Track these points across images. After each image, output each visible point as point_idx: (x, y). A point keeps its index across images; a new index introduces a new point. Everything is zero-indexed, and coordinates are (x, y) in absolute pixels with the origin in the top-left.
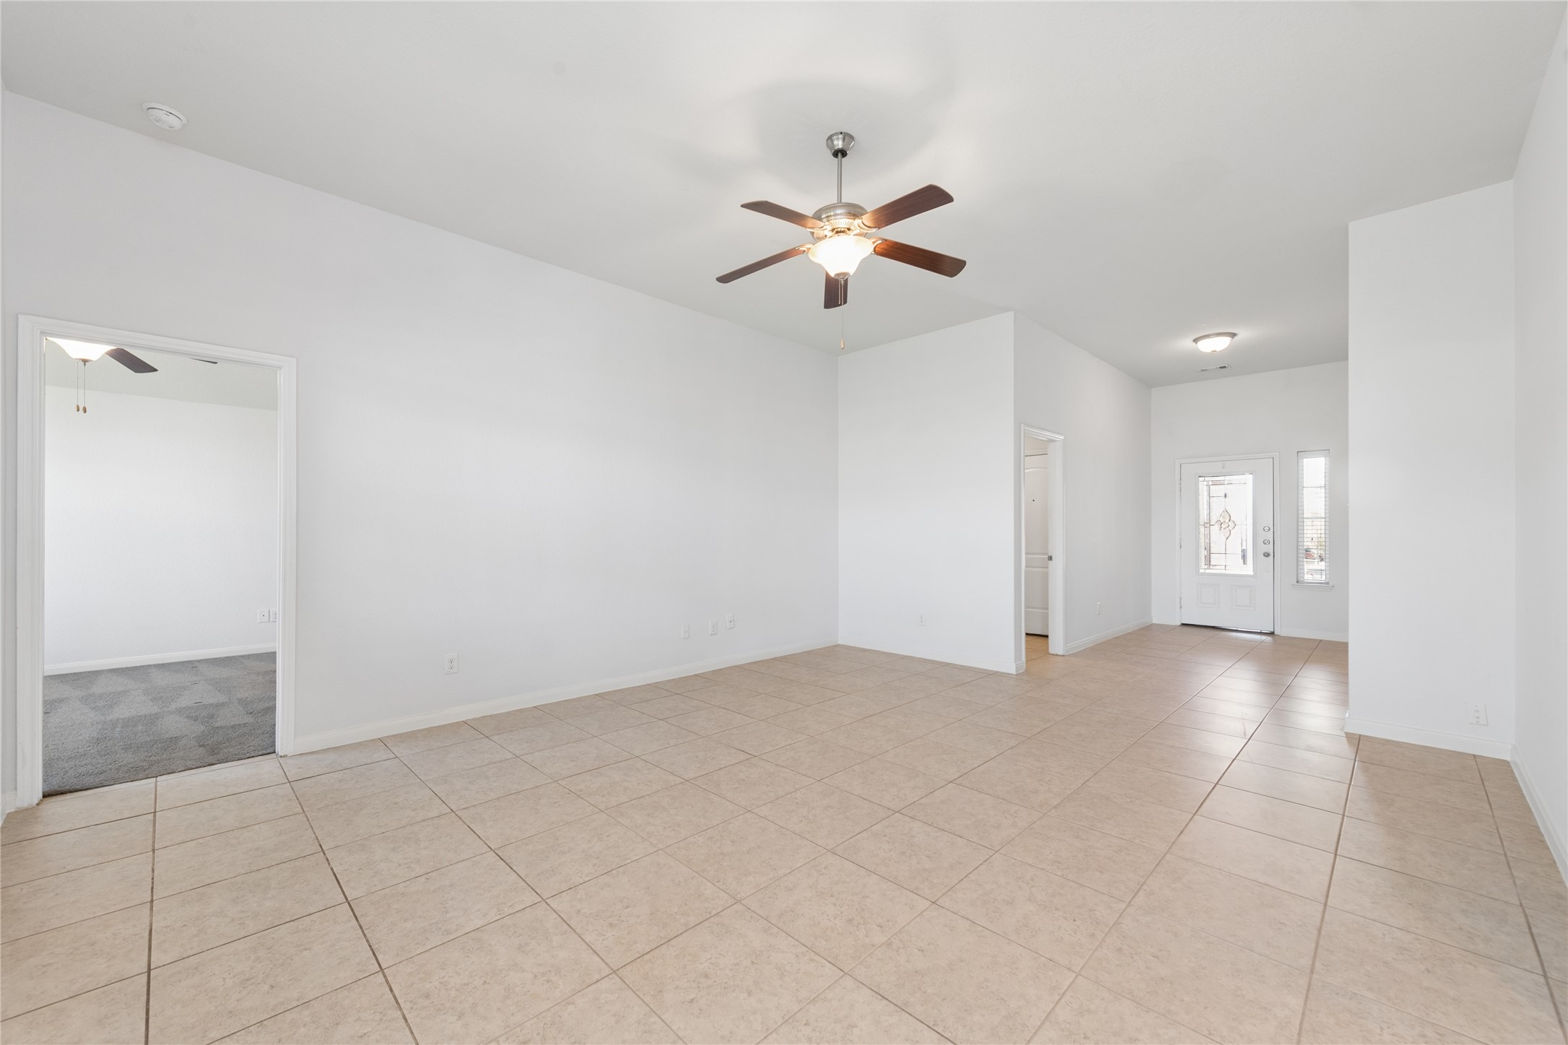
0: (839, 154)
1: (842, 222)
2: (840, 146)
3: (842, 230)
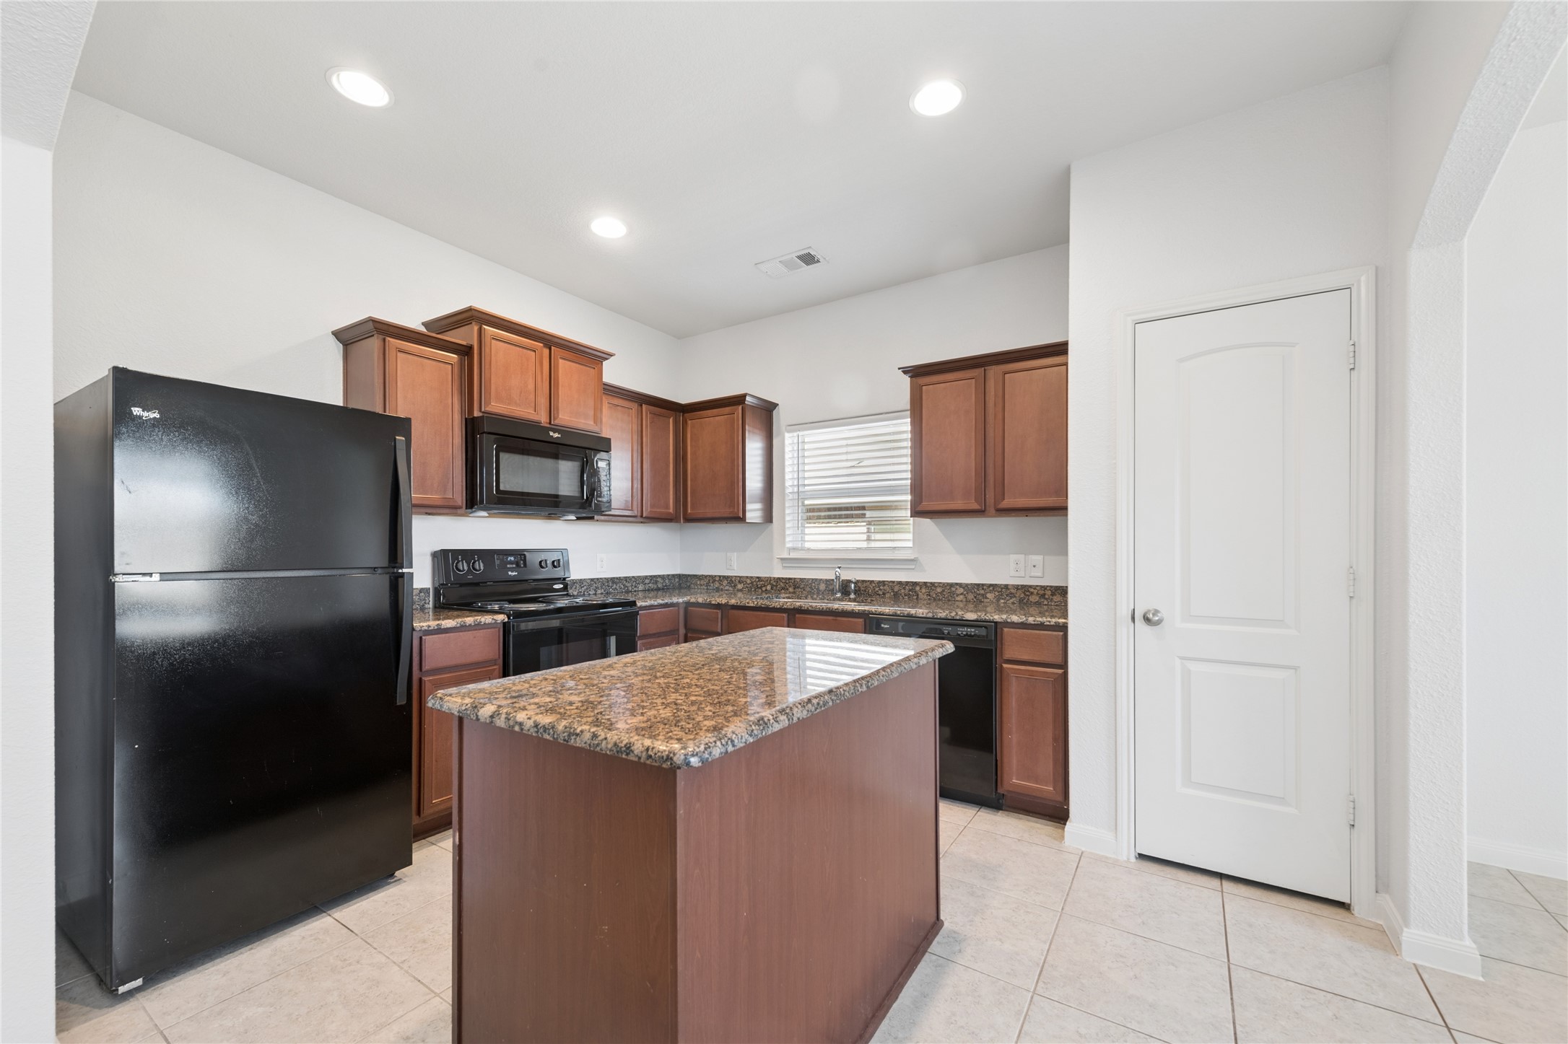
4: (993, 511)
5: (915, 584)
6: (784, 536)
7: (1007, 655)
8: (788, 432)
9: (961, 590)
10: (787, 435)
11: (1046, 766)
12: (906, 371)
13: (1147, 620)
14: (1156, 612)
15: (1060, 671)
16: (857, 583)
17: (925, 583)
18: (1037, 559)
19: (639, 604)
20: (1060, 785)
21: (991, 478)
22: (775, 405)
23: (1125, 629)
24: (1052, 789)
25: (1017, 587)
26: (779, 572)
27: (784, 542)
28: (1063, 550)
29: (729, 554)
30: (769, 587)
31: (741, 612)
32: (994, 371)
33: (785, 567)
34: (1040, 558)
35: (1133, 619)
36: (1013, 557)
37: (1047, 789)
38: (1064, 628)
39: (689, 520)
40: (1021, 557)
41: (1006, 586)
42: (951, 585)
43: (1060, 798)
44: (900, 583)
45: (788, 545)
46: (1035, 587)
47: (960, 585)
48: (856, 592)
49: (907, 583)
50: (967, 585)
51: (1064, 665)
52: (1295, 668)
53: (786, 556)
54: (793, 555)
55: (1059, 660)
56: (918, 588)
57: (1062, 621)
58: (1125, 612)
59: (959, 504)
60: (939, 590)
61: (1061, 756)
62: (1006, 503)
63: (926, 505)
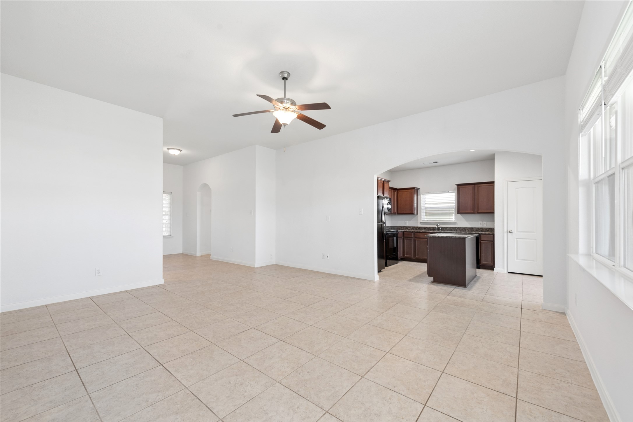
0: (285, 79)
1: (288, 105)
2: (286, 77)
3: (287, 108)
4: (477, 213)
5: (456, 228)
6: (421, 218)
7: (482, 239)
8: (422, 194)
9: (467, 229)
10: (422, 195)
11: (490, 259)
12: (456, 185)
13: (510, 232)
14: (511, 231)
15: (493, 242)
16: (441, 227)
17: (458, 228)
18: (485, 222)
19: (399, 231)
20: (493, 262)
21: (476, 206)
22: (419, 189)
23: (506, 234)
24: (491, 263)
25: (481, 228)
26: (420, 225)
27: (421, 219)
28: (493, 220)
29: (406, 221)
30: (417, 229)
31: (418, 233)
32: (476, 185)
33: (421, 224)
34: (486, 222)
35: (507, 232)
36: (479, 222)
37: (490, 263)
38: (494, 234)
39: (398, 214)
40: (482, 222)
41: (478, 228)
42: (465, 228)
43: (493, 264)
44: (452, 228)
45: (422, 220)
46: (485, 228)
47: (467, 228)
48: (441, 229)
49: (454, 228)
50: (469, 228)
51: (494, 241)
52: (536, 239)
53: (421, 222)
54: (423, 222)
55: (493, 240)
56: (457, 229)
57: (493, 233)
58: (505, 231)
59: (469, 211)
60: (462, 229)
61: (493, 257)
62: (480, 211)
63: (461, 212)
